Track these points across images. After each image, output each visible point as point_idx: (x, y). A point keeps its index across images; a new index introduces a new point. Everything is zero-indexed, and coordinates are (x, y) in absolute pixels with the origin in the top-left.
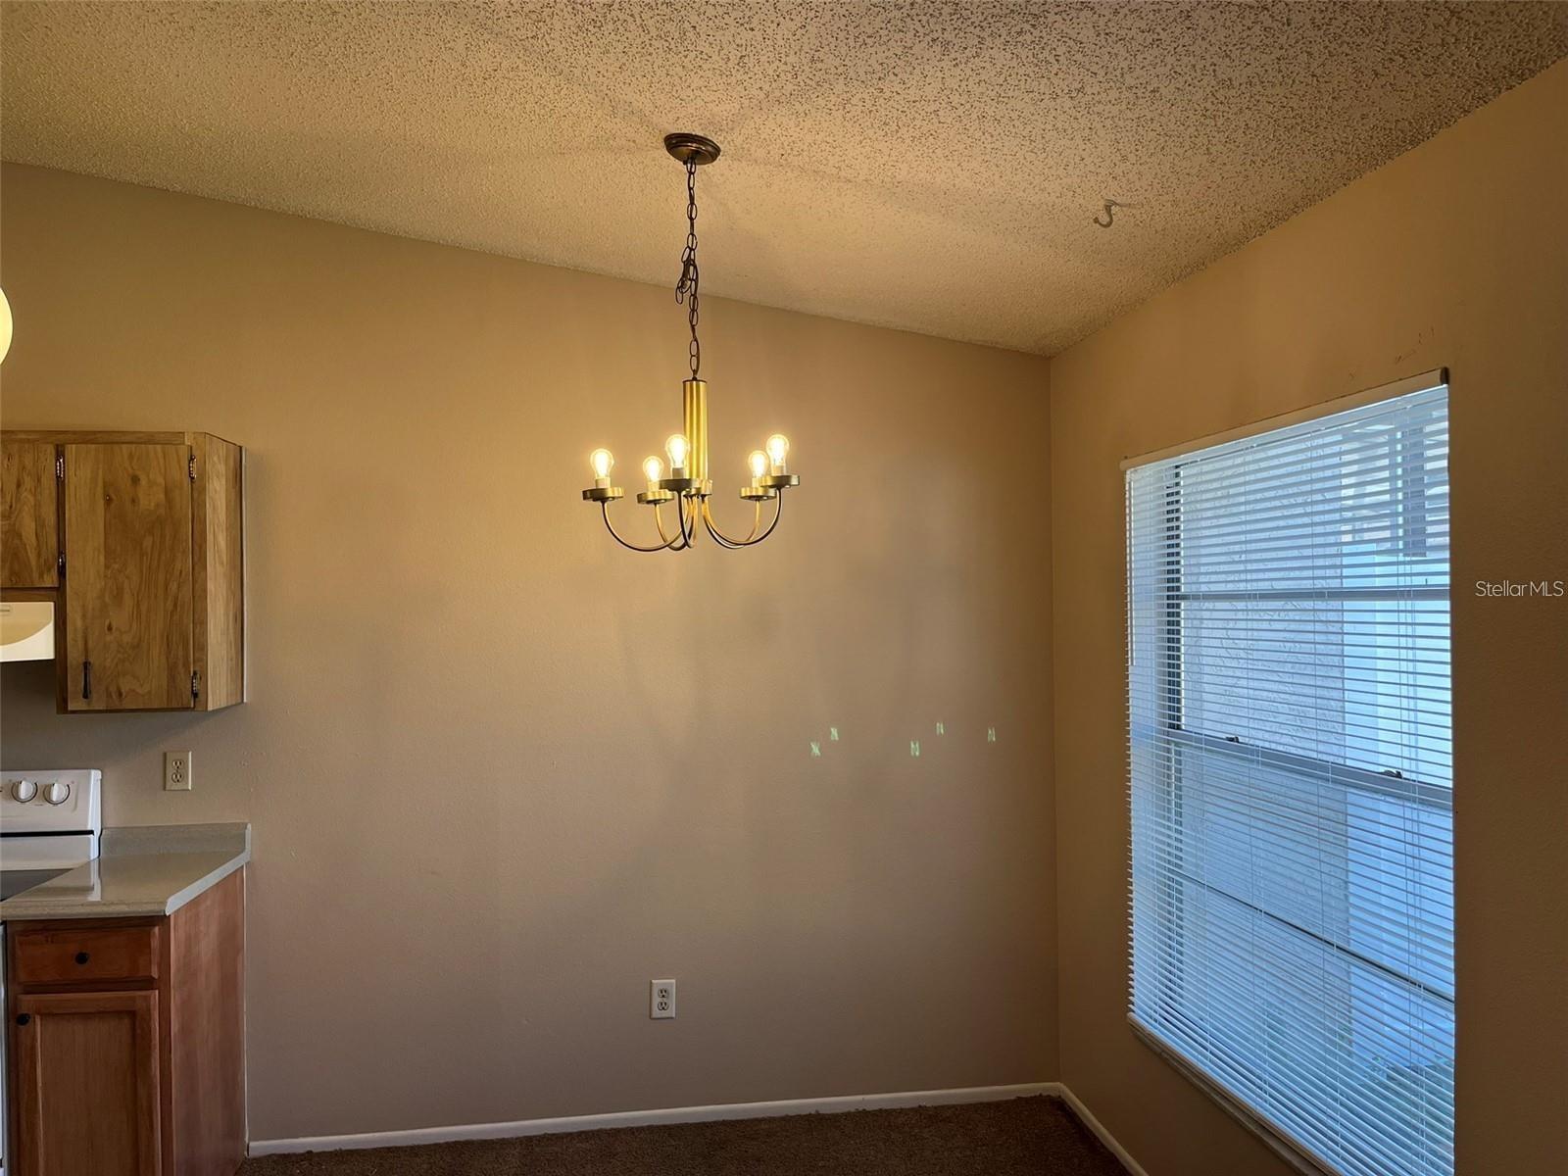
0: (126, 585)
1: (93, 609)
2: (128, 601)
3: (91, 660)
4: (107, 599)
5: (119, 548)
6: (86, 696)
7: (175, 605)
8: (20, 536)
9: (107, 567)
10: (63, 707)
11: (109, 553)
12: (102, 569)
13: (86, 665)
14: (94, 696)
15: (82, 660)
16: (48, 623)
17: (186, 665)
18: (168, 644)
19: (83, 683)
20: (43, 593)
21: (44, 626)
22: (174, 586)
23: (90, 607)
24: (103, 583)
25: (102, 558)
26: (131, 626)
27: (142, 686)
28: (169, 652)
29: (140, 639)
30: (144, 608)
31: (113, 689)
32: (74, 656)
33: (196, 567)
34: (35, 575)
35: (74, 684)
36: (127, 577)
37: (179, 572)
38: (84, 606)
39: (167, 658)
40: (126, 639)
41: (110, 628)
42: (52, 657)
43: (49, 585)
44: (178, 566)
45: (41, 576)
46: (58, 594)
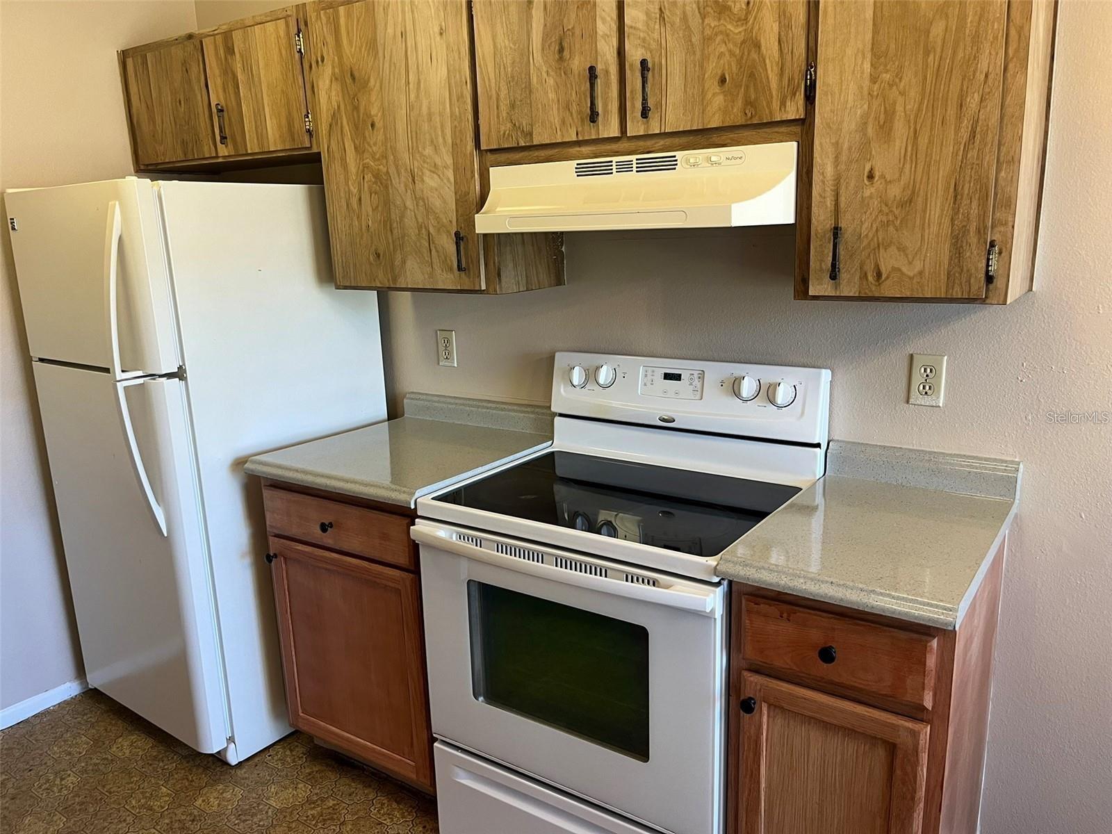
0: (899, 108)
1: (850, 148)
2: (900, 130)
3: (842, 224)
4: (870, 131)
5: (893, 46)
6: (833, 276)
7: (973, 134)
8: (758, 46)
9: (874, 80)
10: (802, 292)
11: (878, 55)
12: (867, 83)
13: (836, 231)
14: (844, 276)
15: (830, 224)
16: (789, 173)
17: (981, 231)
18: (956, 197)
19: (830, 259)
20: (783, 129)
21: (783, 178)
22: (973, 101)
23: (846, 146)
24: (866, 106)
25: (867, 66)
26: (901, 171)
27: (910, 263)
28: (956, 211)
29: (913, 192)
30: (923, 141)
31: (870, 268)
32: (821, 219)
33: (1011, 66)
34: (776, 104)
35: (819, 257)
36: (902, 94)
37: (983, 77)
38: (837, 143)
39: (952, 220)
40: (895, 191)
41: (871, 176)
42: (791, 220)
43: (791, 116)
44: (983, 65)
45: (783, 104)
46: (803, 131)
